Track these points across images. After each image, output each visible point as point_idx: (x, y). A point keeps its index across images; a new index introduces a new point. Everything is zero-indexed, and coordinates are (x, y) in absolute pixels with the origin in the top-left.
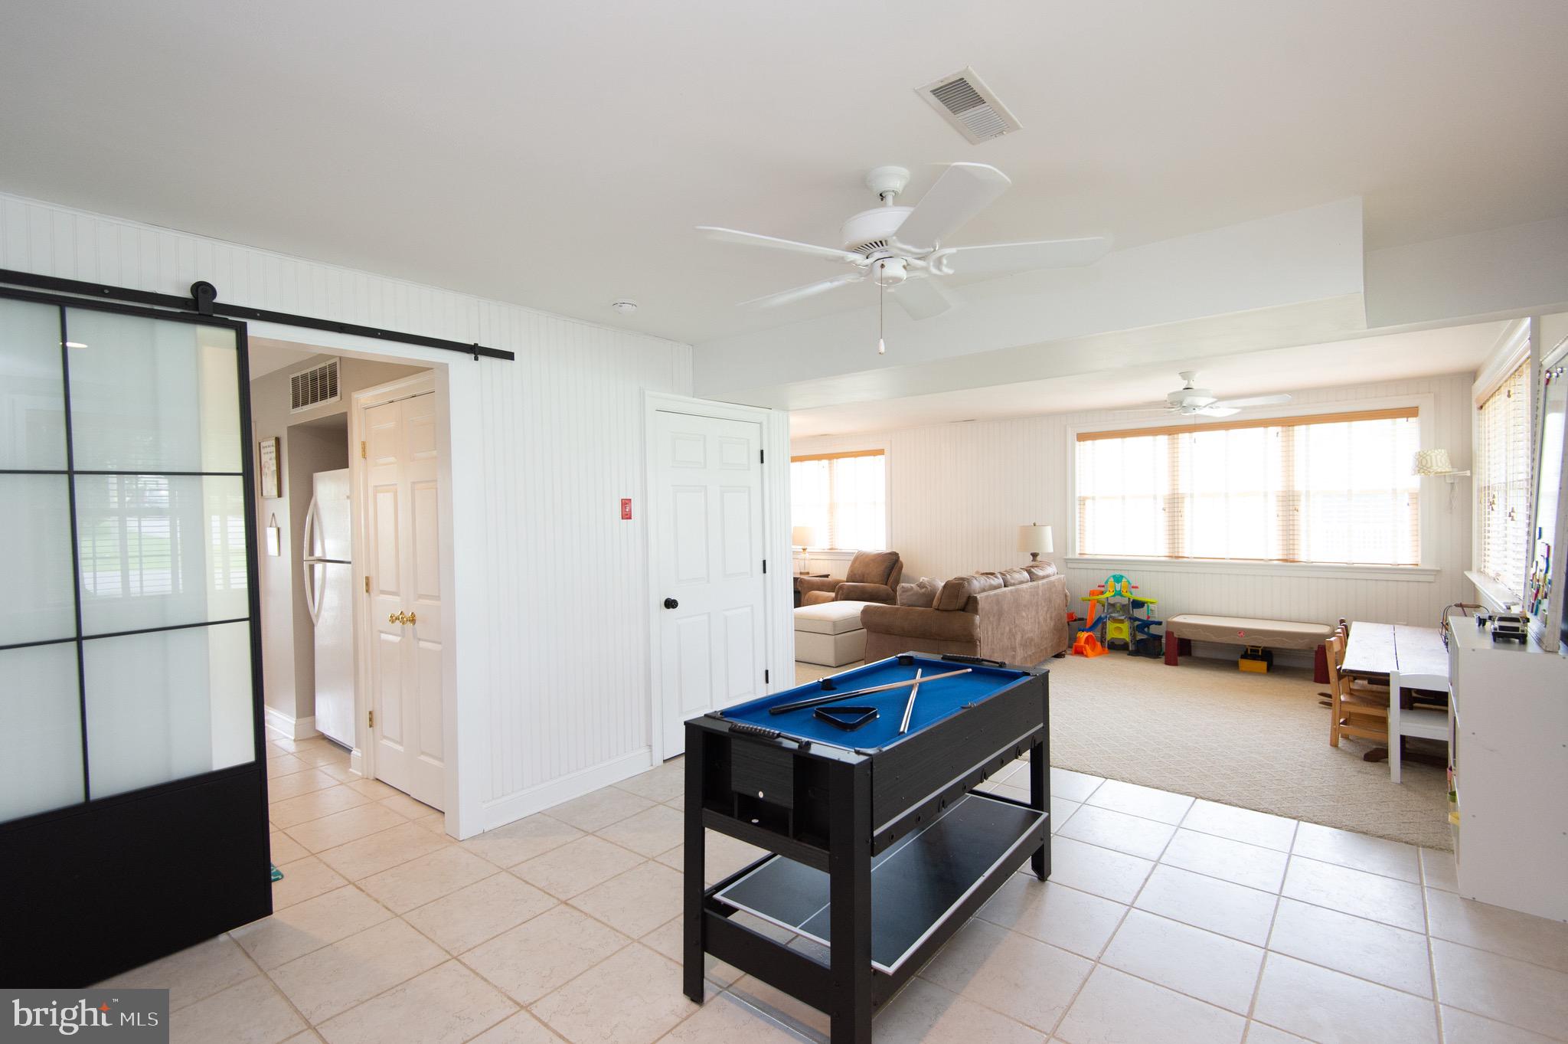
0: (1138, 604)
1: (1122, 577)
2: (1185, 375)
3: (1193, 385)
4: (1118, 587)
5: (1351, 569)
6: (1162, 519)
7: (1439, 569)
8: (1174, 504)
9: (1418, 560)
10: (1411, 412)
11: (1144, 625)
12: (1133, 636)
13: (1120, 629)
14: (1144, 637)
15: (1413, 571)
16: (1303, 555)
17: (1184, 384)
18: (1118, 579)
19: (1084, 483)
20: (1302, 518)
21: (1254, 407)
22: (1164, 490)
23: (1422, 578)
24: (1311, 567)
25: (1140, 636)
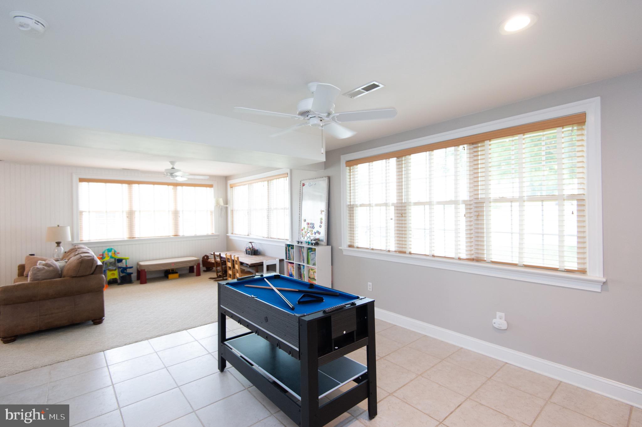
0: (120, 261)
1: (112, 249)
2: (172, 163)
3: (175, 167)
4: (110, 254)
5: (196, 237)
6: (125, 221)
7: (218, 234)
8: (131, 214)
9: (214, 232)
10: (211, 186)
11: (124, 270)
12: (119, 275)
13: (113, 274)
14: (124, 274)
15: (213, 235)
16: (181, 234)
17: (171, 166)
18: (109, 250)
19: (83, 205)
20: (180, 219)
21: (200, 179)
22: (127, 208)
23: (215, 237)
24: (183, 237)
25: (122, 275)
